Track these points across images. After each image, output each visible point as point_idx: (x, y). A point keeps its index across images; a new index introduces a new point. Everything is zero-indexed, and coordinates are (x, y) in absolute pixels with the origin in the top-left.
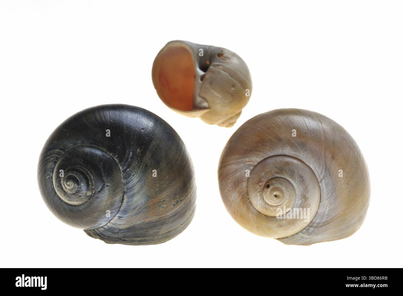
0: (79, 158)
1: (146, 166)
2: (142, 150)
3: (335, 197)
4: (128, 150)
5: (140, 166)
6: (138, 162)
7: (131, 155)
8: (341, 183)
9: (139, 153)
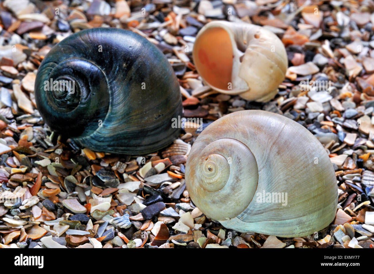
0: (70, 68)
1: (131, 79)
2: (128, 65)
3: (270, 189)
4: (115, 64)
5: (125, 79)
6: (124, 75)
7: (117, 69)
8: (279, 178)
9: (125, 67)
